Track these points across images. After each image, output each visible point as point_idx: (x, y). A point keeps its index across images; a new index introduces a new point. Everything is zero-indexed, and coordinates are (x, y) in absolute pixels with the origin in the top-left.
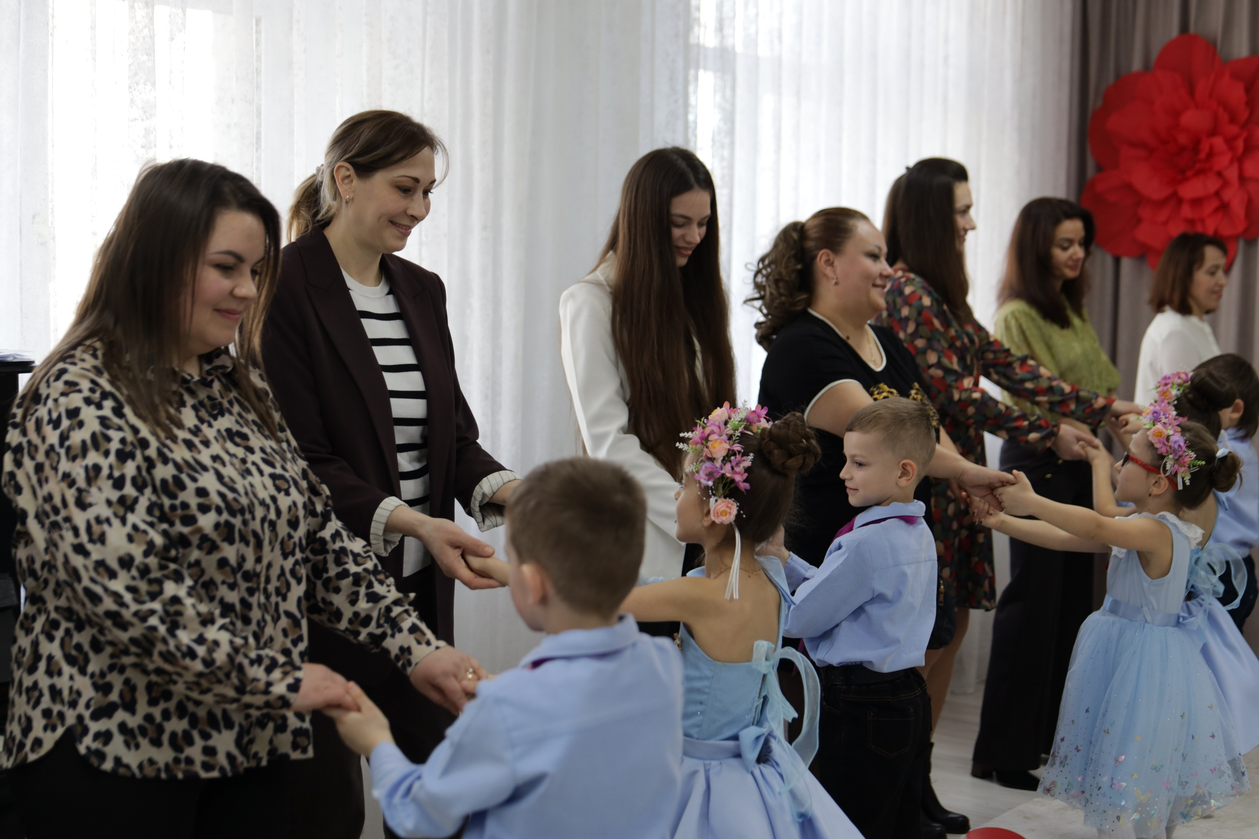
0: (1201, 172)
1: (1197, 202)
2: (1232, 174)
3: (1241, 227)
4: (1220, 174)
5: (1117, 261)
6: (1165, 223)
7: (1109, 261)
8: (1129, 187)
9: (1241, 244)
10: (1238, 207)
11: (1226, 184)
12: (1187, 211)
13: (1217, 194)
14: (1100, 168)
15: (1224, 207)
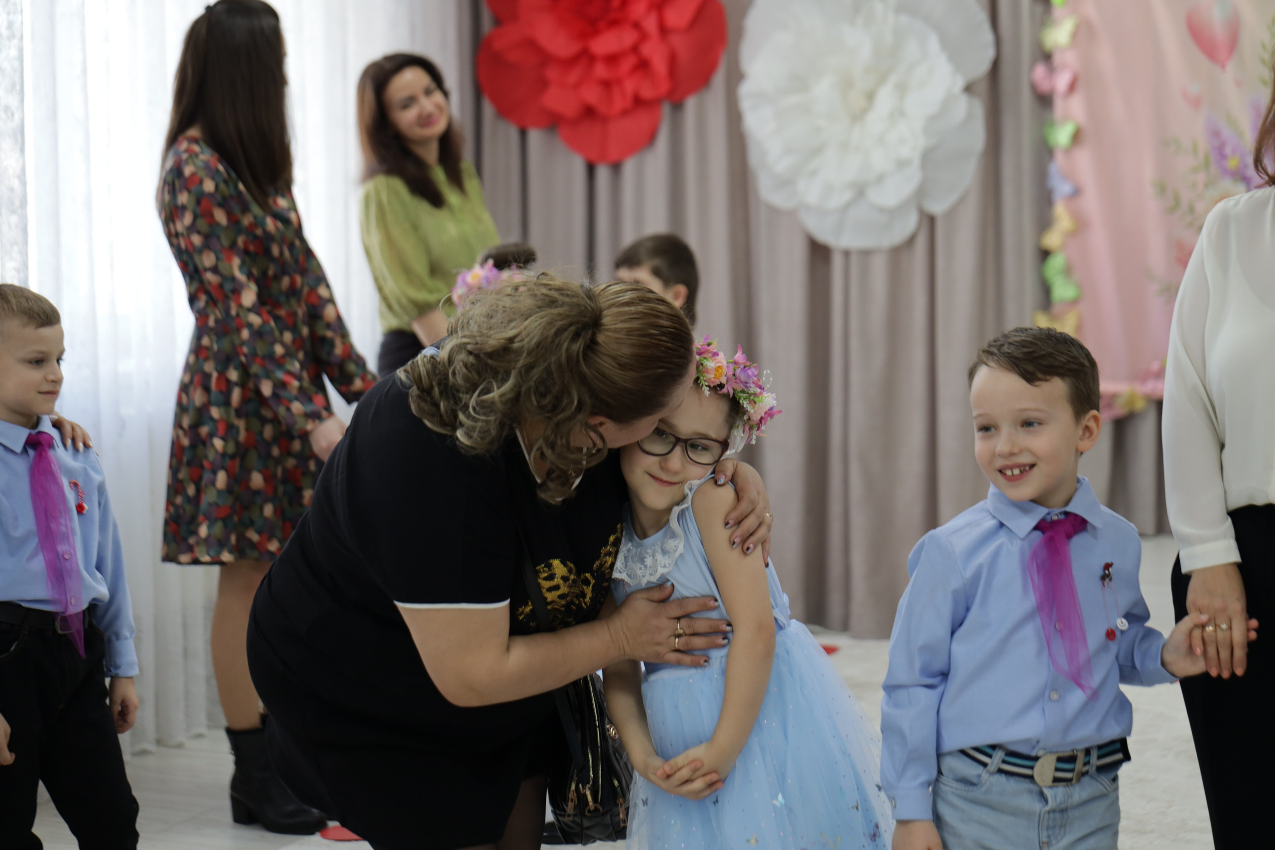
0: (614, 23)
1: (612, 59)
2: (651, 24)
3: (664, 86)
4: (637, 26)
5: (523, 134)
6: (577, 86)
7: (513, 133)
8: (531, 44)
9: (666, 110)
10: (659, 64)
11: (644, 36)
12: (600, 71)
13: (635, 49)
14: (498, 21)
15: (643, 66)
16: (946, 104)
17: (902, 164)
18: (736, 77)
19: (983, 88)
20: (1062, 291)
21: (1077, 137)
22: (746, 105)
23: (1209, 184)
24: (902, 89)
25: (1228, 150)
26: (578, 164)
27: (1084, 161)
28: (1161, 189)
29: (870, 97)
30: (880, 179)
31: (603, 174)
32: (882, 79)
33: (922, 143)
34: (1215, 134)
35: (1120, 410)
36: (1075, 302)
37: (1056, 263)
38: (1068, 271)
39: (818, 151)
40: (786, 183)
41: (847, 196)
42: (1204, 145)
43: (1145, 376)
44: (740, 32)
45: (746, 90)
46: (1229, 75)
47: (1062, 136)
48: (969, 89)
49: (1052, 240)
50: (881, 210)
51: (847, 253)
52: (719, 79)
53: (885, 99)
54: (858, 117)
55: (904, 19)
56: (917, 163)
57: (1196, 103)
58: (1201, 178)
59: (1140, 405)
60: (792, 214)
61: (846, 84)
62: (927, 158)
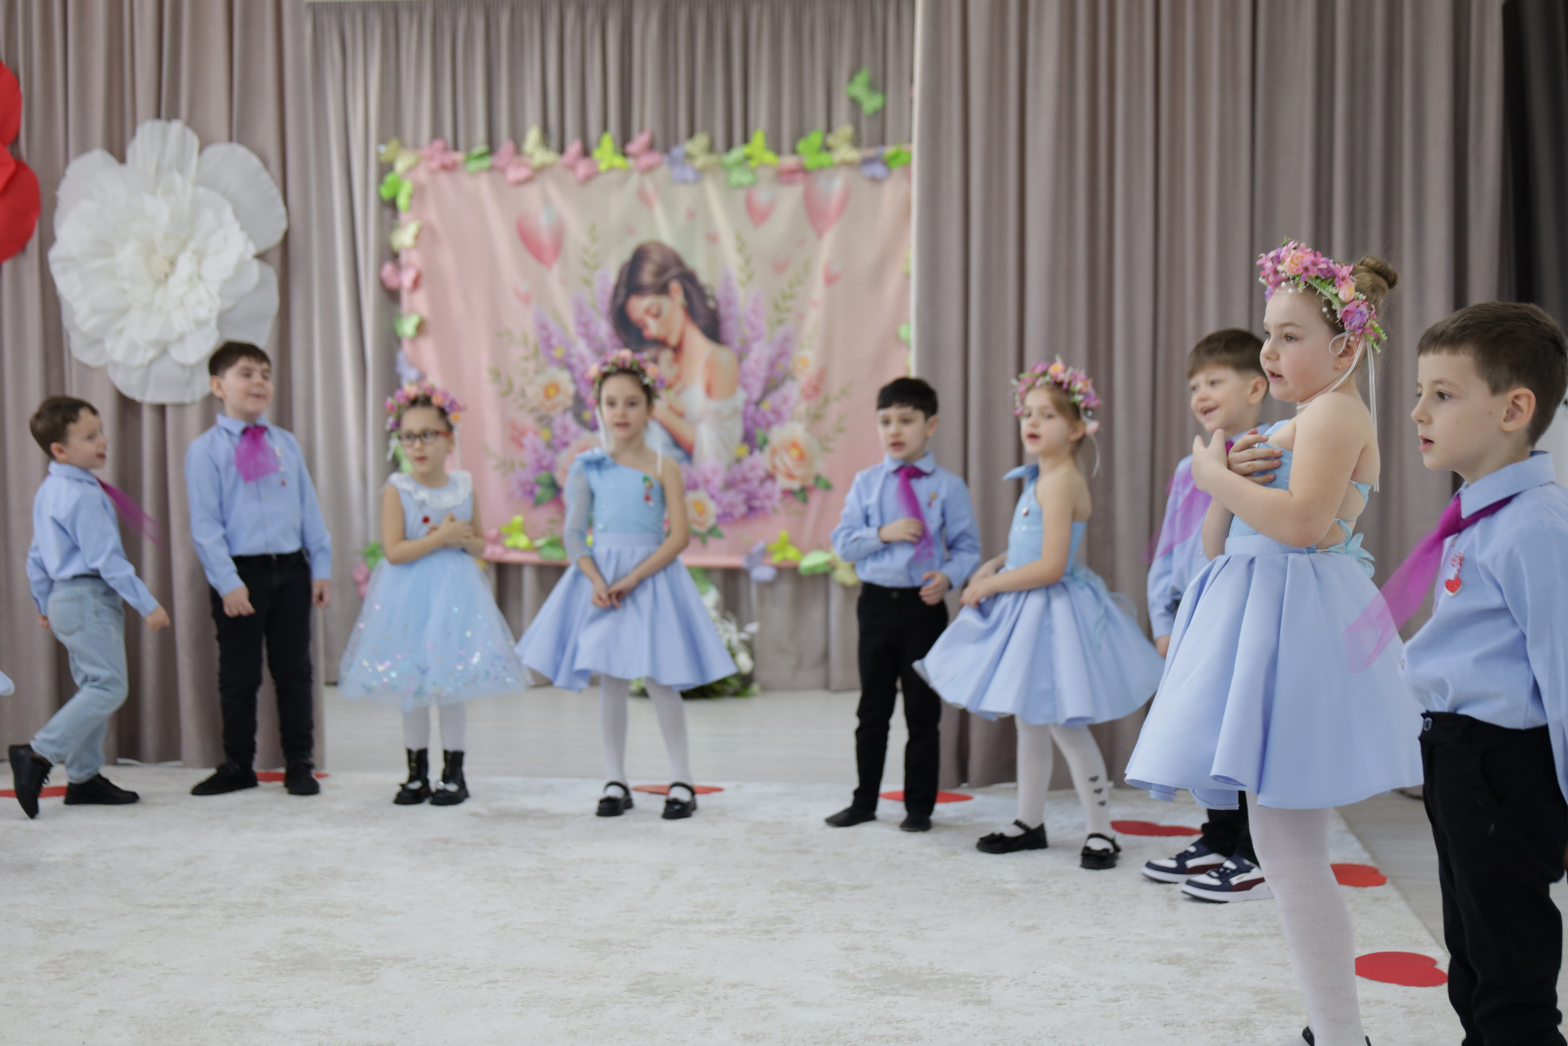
16: (240, 268)
17: (200, 324)
18: (48, 240)
19: (276, 256)
21: (421, 328)
22: (55, 268)
23: (537, 372)
24: (200, 256)
25: (554, 341)
27: (427, 350)
28: (496, 375)
29: (173, 263)
30: (182, 338)
32: (183, 246)
33: (218, 304)
34: (543, 326)
39: (124, 312)
40: (96, 342)
41: (151, 354)
42: (533, 337)
44: (54, 203)
45: (54, 254)
46: (554, 275)
47: (408, 327)
48: (261, 257)
50: (183, 366)
51: (157, 408)
52: (33, 245)
53: (185, 265)
54: (162, 280)
55: (201, 191)
56: (214, 323)
57: (526, 299)
58: (531, 365)
60: (102, 370)
61: (149, 250)
62: (223, 318)
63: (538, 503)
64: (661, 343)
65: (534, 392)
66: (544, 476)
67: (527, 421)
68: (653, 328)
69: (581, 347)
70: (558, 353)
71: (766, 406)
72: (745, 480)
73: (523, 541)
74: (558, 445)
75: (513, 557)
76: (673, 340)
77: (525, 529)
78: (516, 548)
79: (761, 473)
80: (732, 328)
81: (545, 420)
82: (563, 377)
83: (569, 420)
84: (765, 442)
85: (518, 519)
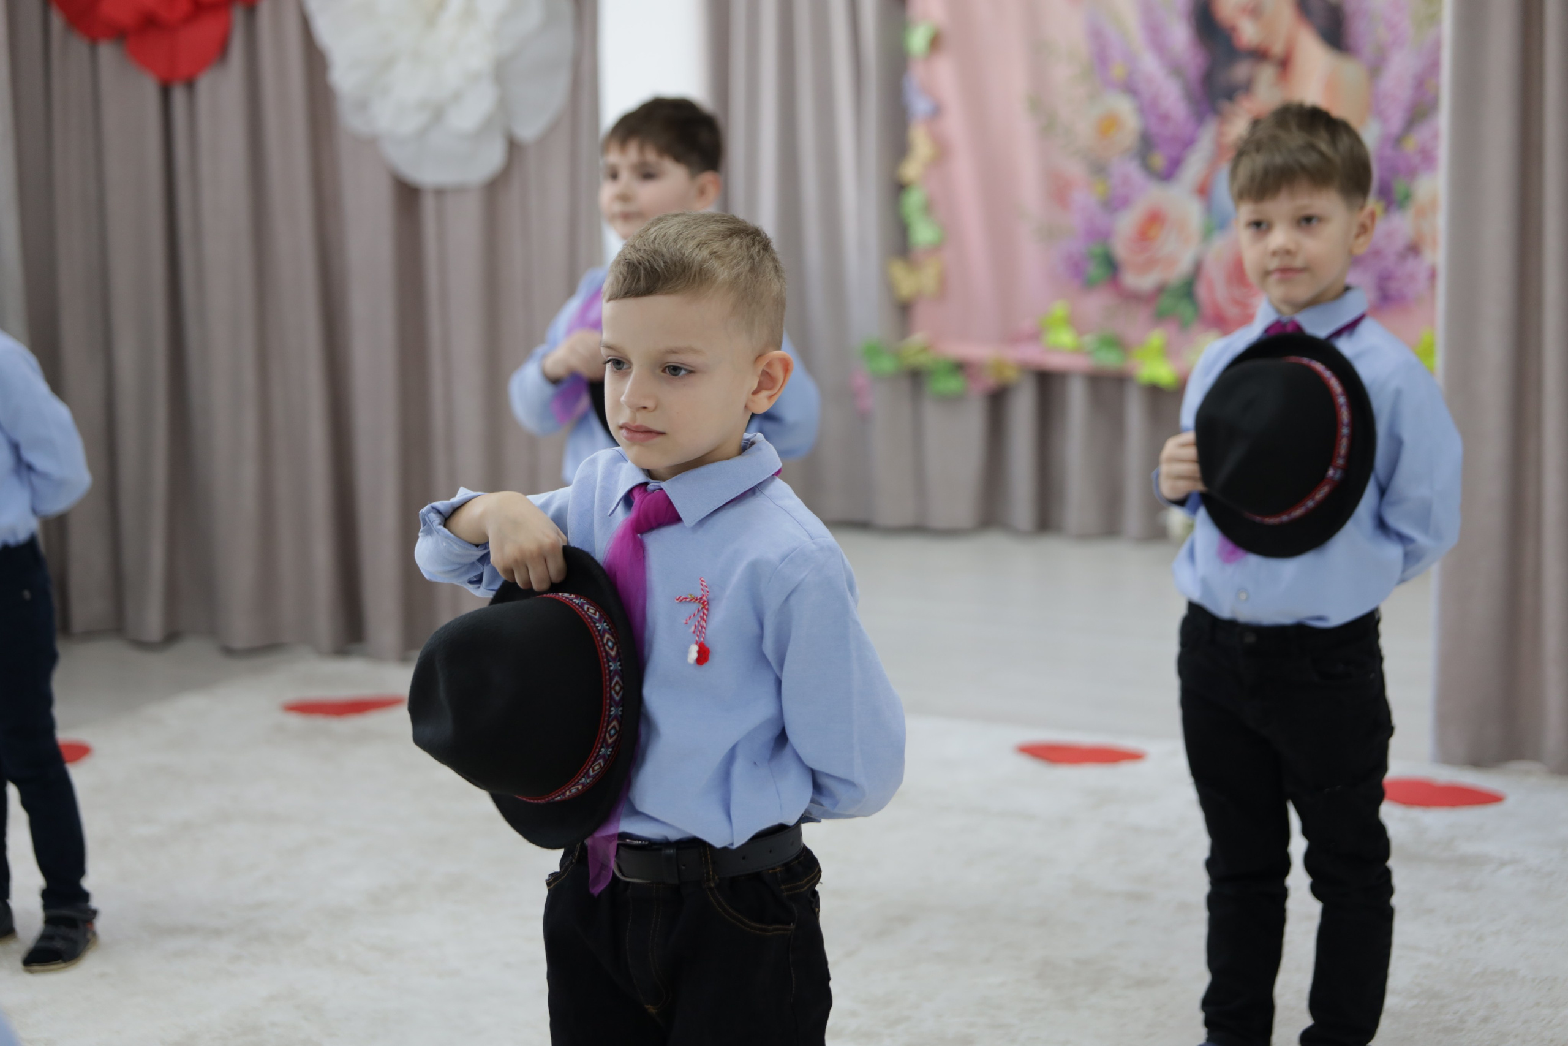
7: (83, 48)
17: (473, 78)
20: (923, 233)
21: (936, 43)
23: (1090, 100)
25: (1112, 55)
26: (148, 88)
27: (944, 72)
28: (1035, 104)
30: (456, 97)
31: (179, 96)
33: (492, 52)
34: (1097, 36)
35: (990, 381)
36: (936, 249)
37: (914, 200)
38: (929, 208)
39: (390, 63)
41: (423, 119)
42: (1082, 49)
43: (1014, 338)
47: (918, 40)
49: (912, 170)
50: (463, 135)
51: (440, 192)
56: (488, 76)
58: (1082, 89)
59: (1011, 374)
60: (371, 142)
62: (503, 68)
63: (1088, 285)
64: (1259, 55)
65: (1084, 128)
66: (1097, 250)
67: (1075, 169)
68: (1248, 33)
69: (1150, 64)
70: (1118, 71)
71: (1411, 144)
72: (1377, 253)
73: (1064, 338)
74: (1115, 204)
75: (1055, 361)
76: (1277, 49)
77: (1074, 322)
78: (1057, 350)
79: (1400, 243)
80: (1361, 30)
81: (1099, 169)
82: (1124, 108)
83: (1133, 170)
84: (1408, 197)
85: (1060, 309)
